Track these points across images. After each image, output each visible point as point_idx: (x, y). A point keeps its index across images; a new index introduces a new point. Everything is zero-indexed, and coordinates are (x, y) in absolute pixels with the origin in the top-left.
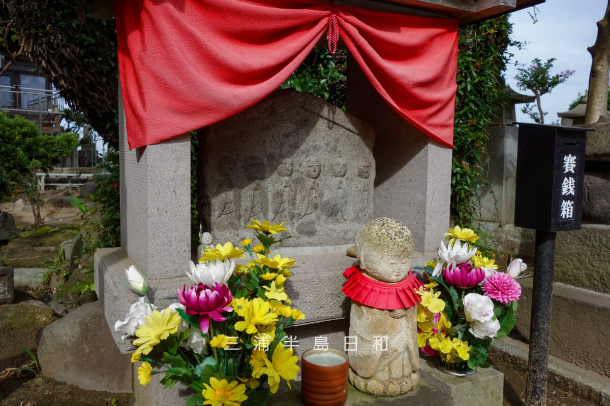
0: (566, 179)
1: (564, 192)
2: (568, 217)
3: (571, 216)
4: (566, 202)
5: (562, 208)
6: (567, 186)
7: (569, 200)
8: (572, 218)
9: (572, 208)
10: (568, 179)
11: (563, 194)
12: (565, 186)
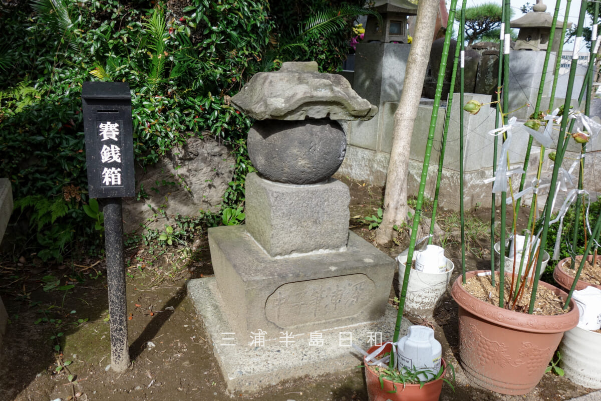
0: (105, 147)
1: (105, 159)
2: (113, 183)
3: (119, 183)
4: (110, 170)
5: (104, 174)
6: (109, 153)
7: (114, 167)
8: (121, 185)
9: (119, 175)
10: (110, 147)
11: (103, 161)
12: (105, 154)
